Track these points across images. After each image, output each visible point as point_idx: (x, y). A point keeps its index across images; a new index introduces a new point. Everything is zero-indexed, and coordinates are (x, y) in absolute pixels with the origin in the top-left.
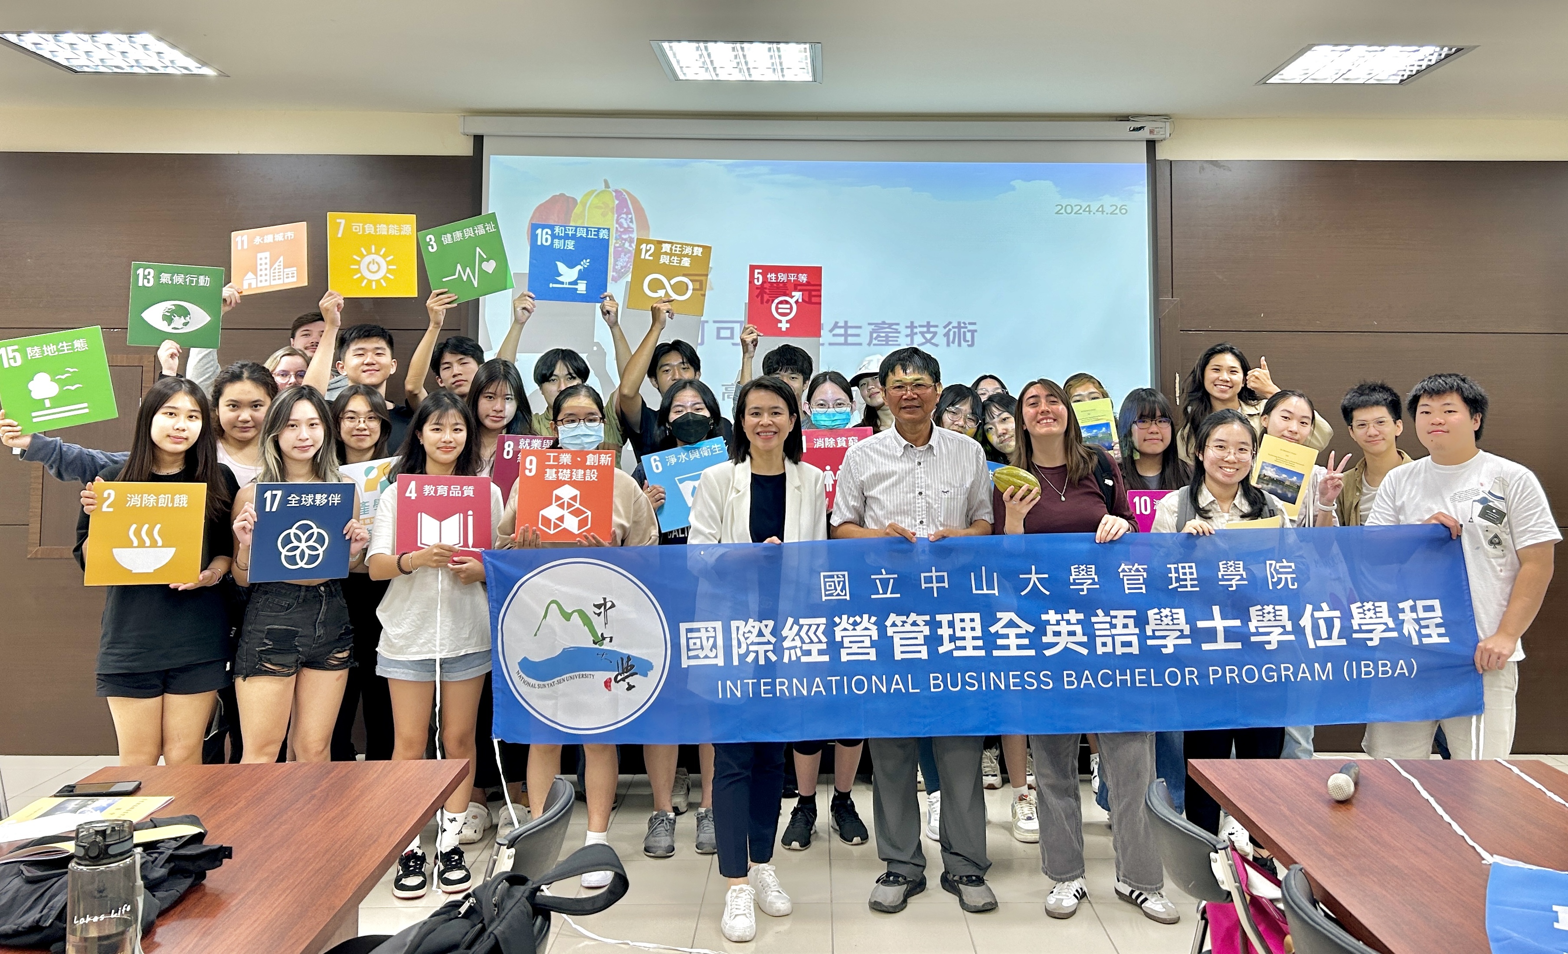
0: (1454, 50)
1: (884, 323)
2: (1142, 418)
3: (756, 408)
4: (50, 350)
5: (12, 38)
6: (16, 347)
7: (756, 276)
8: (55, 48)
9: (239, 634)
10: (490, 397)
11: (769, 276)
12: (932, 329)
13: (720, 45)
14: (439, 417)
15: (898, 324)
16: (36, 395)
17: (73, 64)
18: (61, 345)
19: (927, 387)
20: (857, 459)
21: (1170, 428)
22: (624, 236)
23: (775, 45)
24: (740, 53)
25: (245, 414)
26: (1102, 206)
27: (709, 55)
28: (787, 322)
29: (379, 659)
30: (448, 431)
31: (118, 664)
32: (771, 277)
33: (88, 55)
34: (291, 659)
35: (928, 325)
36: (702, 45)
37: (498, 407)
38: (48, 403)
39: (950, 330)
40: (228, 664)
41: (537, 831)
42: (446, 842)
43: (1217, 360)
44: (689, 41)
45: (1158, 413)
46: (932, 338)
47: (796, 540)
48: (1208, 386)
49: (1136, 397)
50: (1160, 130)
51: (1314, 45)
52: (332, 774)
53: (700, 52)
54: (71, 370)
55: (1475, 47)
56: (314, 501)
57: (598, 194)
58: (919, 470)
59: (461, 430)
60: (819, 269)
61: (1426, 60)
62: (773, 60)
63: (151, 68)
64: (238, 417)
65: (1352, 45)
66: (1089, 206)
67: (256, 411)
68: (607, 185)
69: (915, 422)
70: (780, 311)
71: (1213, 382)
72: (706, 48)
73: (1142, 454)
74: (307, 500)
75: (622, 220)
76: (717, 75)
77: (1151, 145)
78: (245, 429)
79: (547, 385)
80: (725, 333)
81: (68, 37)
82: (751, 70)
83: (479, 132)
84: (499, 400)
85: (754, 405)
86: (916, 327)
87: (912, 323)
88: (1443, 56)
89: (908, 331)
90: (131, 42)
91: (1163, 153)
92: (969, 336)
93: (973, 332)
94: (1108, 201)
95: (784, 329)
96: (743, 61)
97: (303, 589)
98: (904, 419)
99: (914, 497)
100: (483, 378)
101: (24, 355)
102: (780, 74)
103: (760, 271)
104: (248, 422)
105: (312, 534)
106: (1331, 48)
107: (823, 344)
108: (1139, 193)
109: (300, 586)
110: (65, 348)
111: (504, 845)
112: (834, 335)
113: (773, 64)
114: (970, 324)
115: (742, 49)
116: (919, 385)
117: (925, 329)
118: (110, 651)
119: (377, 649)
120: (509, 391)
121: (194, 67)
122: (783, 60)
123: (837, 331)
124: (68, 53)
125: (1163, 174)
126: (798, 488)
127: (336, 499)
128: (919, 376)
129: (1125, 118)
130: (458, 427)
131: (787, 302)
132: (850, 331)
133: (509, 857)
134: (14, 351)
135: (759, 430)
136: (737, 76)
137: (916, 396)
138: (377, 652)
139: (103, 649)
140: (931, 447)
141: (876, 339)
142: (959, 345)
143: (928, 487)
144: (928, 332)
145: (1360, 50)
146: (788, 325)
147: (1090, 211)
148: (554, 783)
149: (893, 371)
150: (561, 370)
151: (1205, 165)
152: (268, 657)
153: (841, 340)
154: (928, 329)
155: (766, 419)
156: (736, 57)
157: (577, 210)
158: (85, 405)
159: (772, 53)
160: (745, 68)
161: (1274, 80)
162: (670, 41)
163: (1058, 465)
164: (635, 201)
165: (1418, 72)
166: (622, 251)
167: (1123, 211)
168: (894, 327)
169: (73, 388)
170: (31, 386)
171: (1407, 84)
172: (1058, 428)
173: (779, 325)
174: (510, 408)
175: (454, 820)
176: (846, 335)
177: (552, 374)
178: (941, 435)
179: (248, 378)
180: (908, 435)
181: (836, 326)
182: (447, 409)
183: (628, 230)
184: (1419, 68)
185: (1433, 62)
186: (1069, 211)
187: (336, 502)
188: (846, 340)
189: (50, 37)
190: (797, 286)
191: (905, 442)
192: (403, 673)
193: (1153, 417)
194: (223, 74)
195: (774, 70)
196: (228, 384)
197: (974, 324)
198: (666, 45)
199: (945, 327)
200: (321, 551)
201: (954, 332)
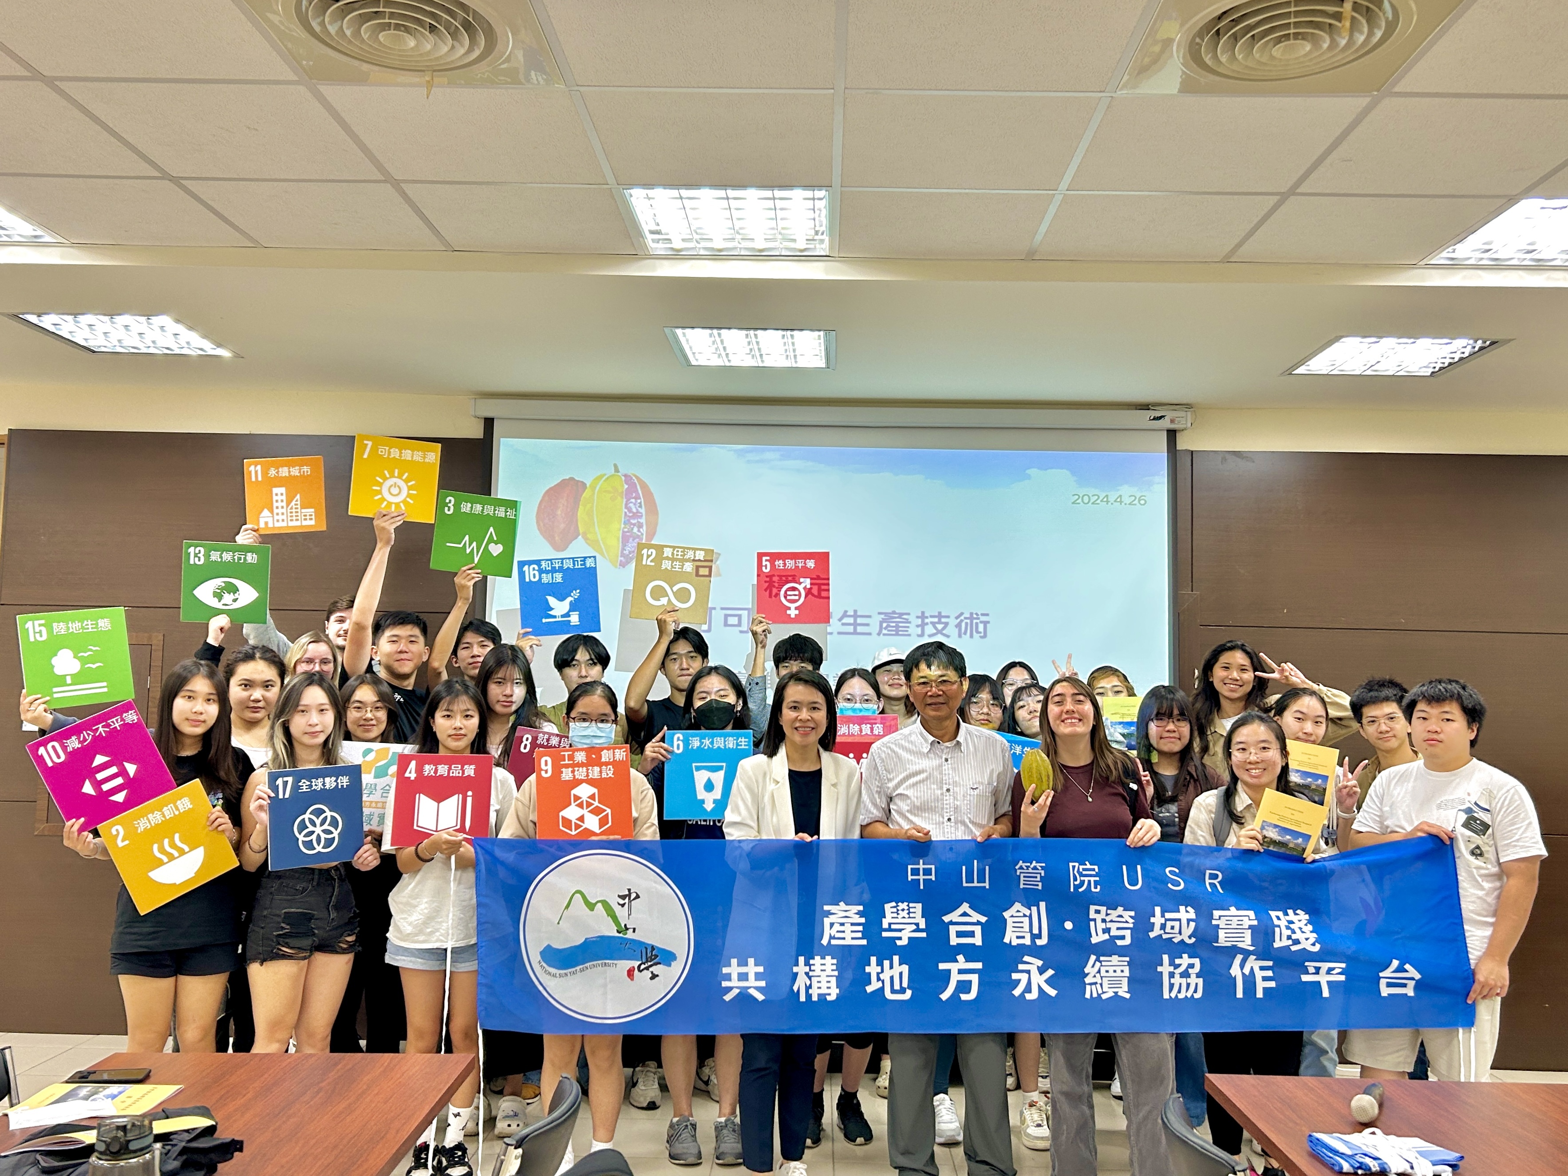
0: (1488, 343)
1: (894, 612)
2: (1159, 716)
3: (795, 702)
4: (75, 627)
5: (33, 318)
6: (43, 622)
7: (764, 563)
8: (74, 328)
9: (249, 919)
10: (500, 683)
11: (777, 563)
12: (943, 620)
13: (734, 332)
14: (449, 704)
15: (909, 614)
16: (59, 671)
17: (90, 344)
18: (86, 623)
19: (953, 683)
20: (883, 756)
21: (1189, 726)
22: (633, 521)
23: (789, 333)
24: (754, 340)
25: (257, 694)
26: (1120, 496)
27: (722, 342)
28: (796, 608)
29: (388, 946)
30: (459, 717)
31: (135, 943)
32: (779, 563)
33: (106, 336)
34: (307, 942)
35: (940, 616)
36: (715, 332)
37: (508, 692)
38: (69, 680)
39: (962, 621)
40: (240, 947)
41: (545, 1131)
42: (452, 1138)
43: (1225, 658)
44: (703, 328)
45: (1176, 712)
46: (944, 629)
47: (833, 838)
48: (1218, 685)
49: (1156, 694)
50: (1182, 420)
51: (1342, 337)
52: (340, 1066)
53: (713, 339)
54: (94, 649)
55: (1510, 340)
56: (324, 785)
57: (608, 478)
58: (946, 767)
59: (472, 716)
60: (826, 555)
61: (1459, 352)
62: (787, 347)
63: (168, 348)
64: (251, 696)
65: (1381, 337)
66: (1107, 496)
67: (268, 691)
68: (617, 470)
69: (941, 719)
70: (788, 598)
71: (1223, 681)
72: (719, 335)
73: (1161, 753)
74: (318, 784)
75: (631, 505)
76: (729, 361)
77: (1172, 434)
78: (255, 709)
79: (568, 671)
80: (733, 621)
81: (86, 319)
82: (764, 356)
83: (489, 415)
84: (509, 684)
85: (793, 699)
86: (927, 617)
87: (923, 613)
88: (1476, 349)
89: (919, 621)
90: (149, 324)
91: (1184, 443)
92: (981, 627)
93: (985, 623)
94: (1126, 491)
95: (793, 616)
96: (756, 347)
97: (317, 872)
98: (929, 716)
99: (942, 794)
100: (491, 663)
101: (50, 630)
102: (793, 360)
103: (768, 558)
104: (260, 701)
105: (326, 818)
106: (1359, 339)
107: (831, 633)
108: (1159, 483)
109: (313, 870)
110: (90, 626)
111: (512, 1145)
112: (843, 624)
113: (786, 350)
114: (983, 615)
115: (756, 335)
116: (944, 681)
117: (936, 620)
118: (129, 930)
119: (387, 935)
120: (518, 675)
121: (210, 348)
122: (796, 347)
123: (845, 620)
124: (88, 335)
125: (1184, 463)
126: (834, 785)
127: (344, 781)
128: (944, 672)
129: (1145, 407)
130: (468, 713)
131: (794, 589)
132: (859, 620)
133: (516, 1158)
134: (40, 625)
135: (798, 725)
136: (749, 362)
137: (941, 693)
138: (387, 939)
139: (120, 929)
140: (958, 743)
141: (885, 628)
142: (971, 636)
143: (955, 784)
144: (940, 622)
145: (1389, 342)
146: (797, 612)
147: (1107, 502)
148: (560, 1081)
149: (917, 666)
150: (582, 655)
151: (1228, 456)
152: (287, 940)
153: (851, 629)
154: (940, 620)
155: (804, 714)
156: (749, 343)
157: (586, 494)
158: (105, 684)
159: (785, 340)
160: (758, 354)
161: (1301, 370)
162: (683, 328)
163: (1082, 764)
164: (644, 486)
165: (1450, 364)
166: (630, 536)
167: (1142, 502)
168: (904, 617)
169: (94, 666)
170: (54, 661)
171: (1440, 375)
172: (1084, 729)
173: (788, 612)
174: (519, 693)
175: (458, 1115)
176: (855, 625)
177: (573, 659)
178: (969, 732)
179: (261, 658)
180: (935, 732)
181: (845, 615)
182: (457, 696)
183: (637, 515)
184: (1451, 361)
185: (1466, 355)
186: (1086, 501)
187: (345, 784)
188: (855, 629)
189: (69, 318)
190: (805, 572)
191: (932, 738)
192: (411, 961)
193: (1170, 716)
194: (237, 356)
195: (787, 356)
196: (241, 663)
197: (987, 615)
198: (679, 332)
199: (957, 618)
200: (336, 834)
201: (967, 623)
